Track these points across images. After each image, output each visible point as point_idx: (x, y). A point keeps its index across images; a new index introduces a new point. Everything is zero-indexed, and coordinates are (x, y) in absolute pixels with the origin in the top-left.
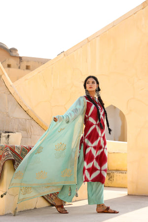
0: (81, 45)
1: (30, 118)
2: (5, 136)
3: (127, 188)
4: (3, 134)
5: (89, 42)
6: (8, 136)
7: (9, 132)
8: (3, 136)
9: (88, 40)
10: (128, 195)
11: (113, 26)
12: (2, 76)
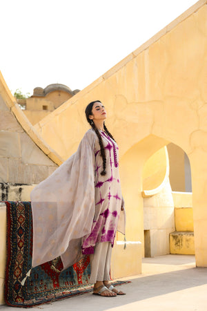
0: (124, 63)
1: (53, 164)
2: (14, 190)
3: (194, 255)
4: (12, 188)
5: (135, 57)
6: (20, 190)
7: (21, 185)
8: (12, 190)
9: (134, 55)
10: (197, 267)
11: (167, 32)
12: (13, 109)
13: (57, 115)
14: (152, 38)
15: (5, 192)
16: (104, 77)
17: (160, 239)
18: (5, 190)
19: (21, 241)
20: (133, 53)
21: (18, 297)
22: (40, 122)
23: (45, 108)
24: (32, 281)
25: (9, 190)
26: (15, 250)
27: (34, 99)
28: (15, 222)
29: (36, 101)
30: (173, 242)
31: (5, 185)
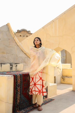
0: (50, 23)
1: (27, 57)
7: (17, 64)
8: (14, 66)
9: (53, 21)
10: (73, 90)
11: (64, 14)
12: (14, 38)
13: (27, 39)
14: (60, 15)
15: (12, 67)
16: (43, 28)
17: (59, 79)
18: (12, 66)
19: (19, 89)
20: (53, 20)
21: (17, 110)
22: (22, 42)
23: (20, 36)
24: (22, 103)
25: (13, 66)
26: (17, 93)
27: (17, 33)
28: (17, 82)
29: (18, 34)
30: (62, 80)
31: (12, 64)
